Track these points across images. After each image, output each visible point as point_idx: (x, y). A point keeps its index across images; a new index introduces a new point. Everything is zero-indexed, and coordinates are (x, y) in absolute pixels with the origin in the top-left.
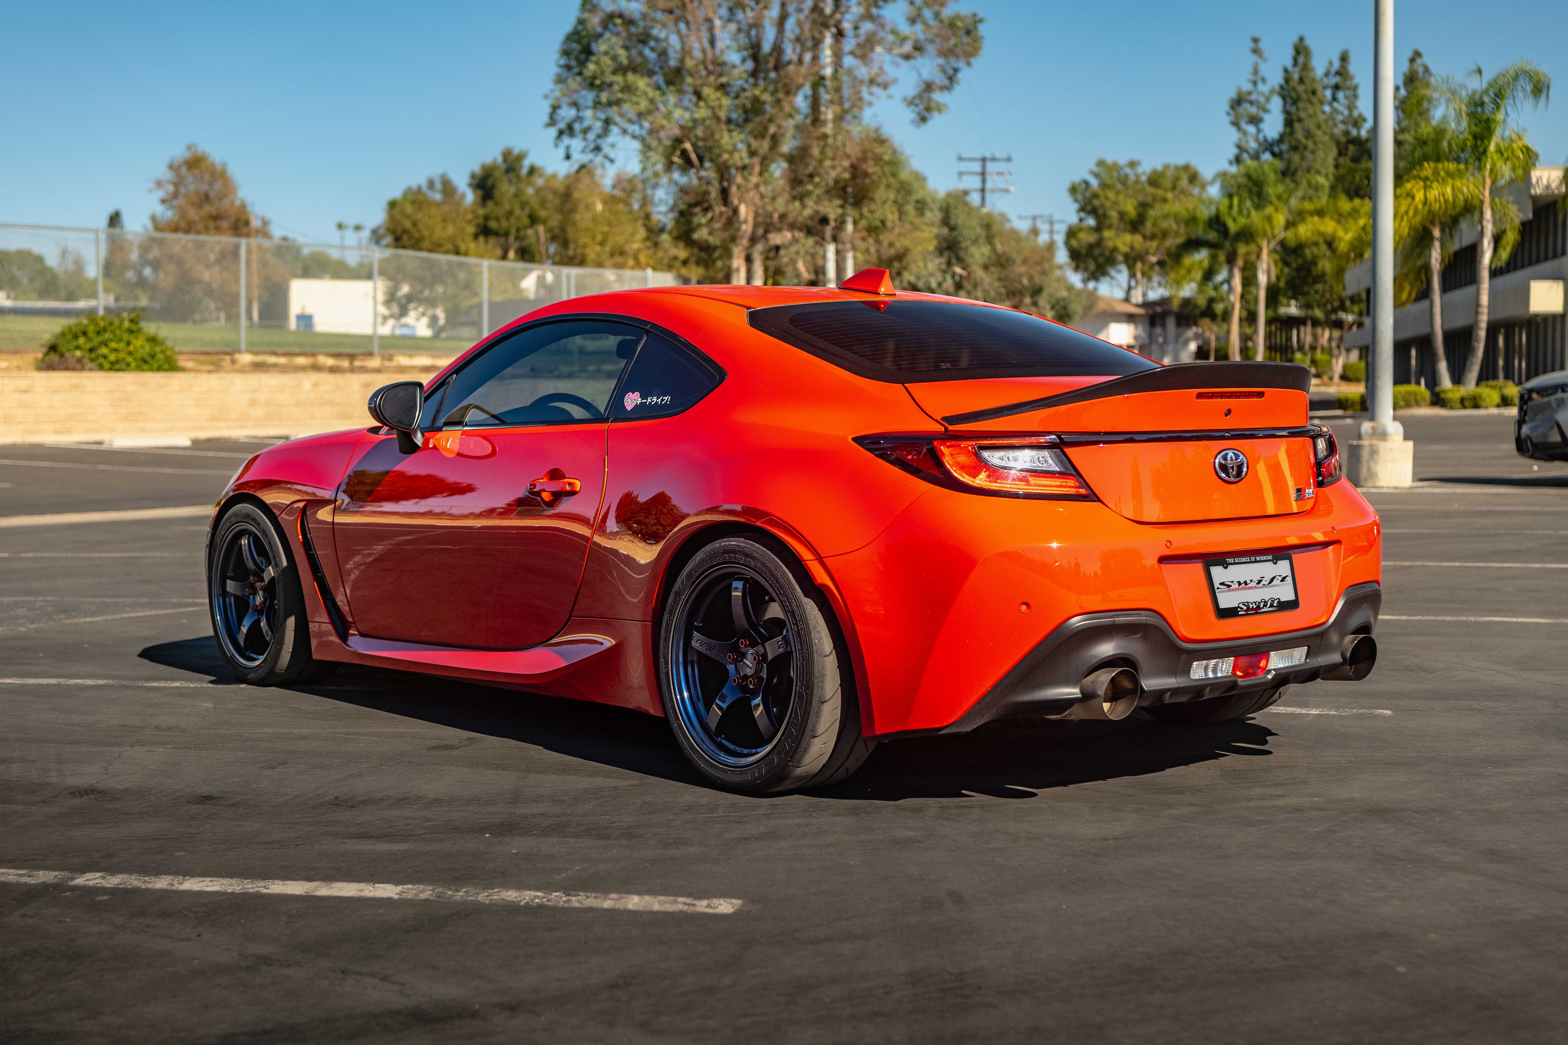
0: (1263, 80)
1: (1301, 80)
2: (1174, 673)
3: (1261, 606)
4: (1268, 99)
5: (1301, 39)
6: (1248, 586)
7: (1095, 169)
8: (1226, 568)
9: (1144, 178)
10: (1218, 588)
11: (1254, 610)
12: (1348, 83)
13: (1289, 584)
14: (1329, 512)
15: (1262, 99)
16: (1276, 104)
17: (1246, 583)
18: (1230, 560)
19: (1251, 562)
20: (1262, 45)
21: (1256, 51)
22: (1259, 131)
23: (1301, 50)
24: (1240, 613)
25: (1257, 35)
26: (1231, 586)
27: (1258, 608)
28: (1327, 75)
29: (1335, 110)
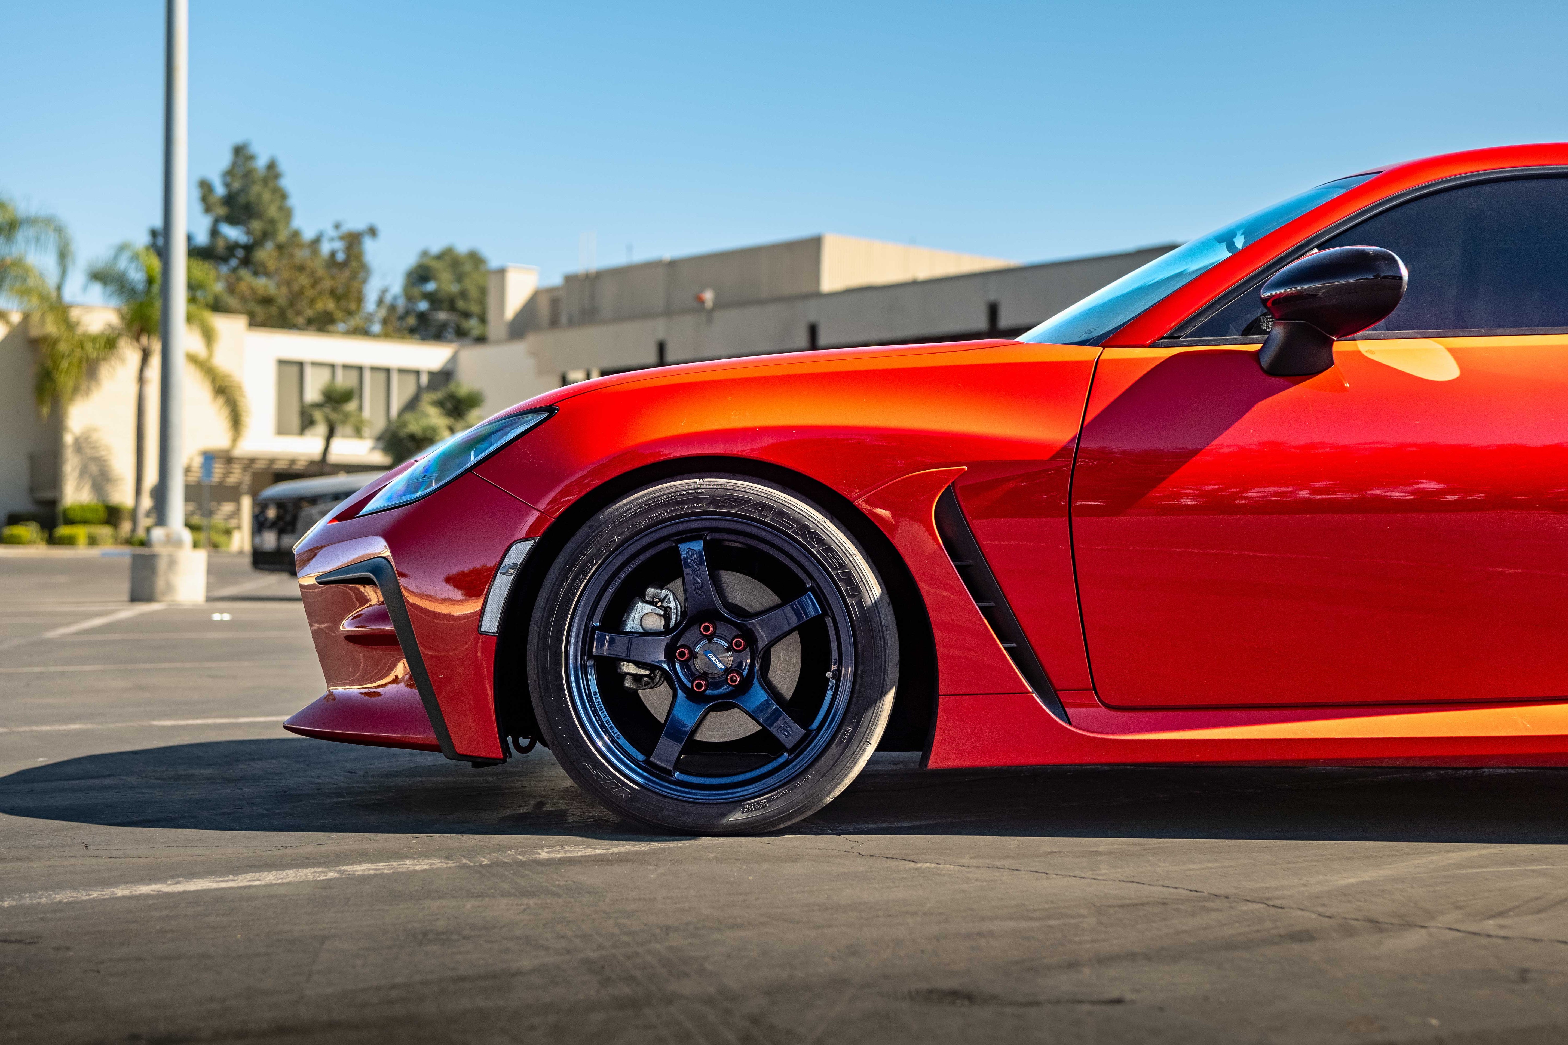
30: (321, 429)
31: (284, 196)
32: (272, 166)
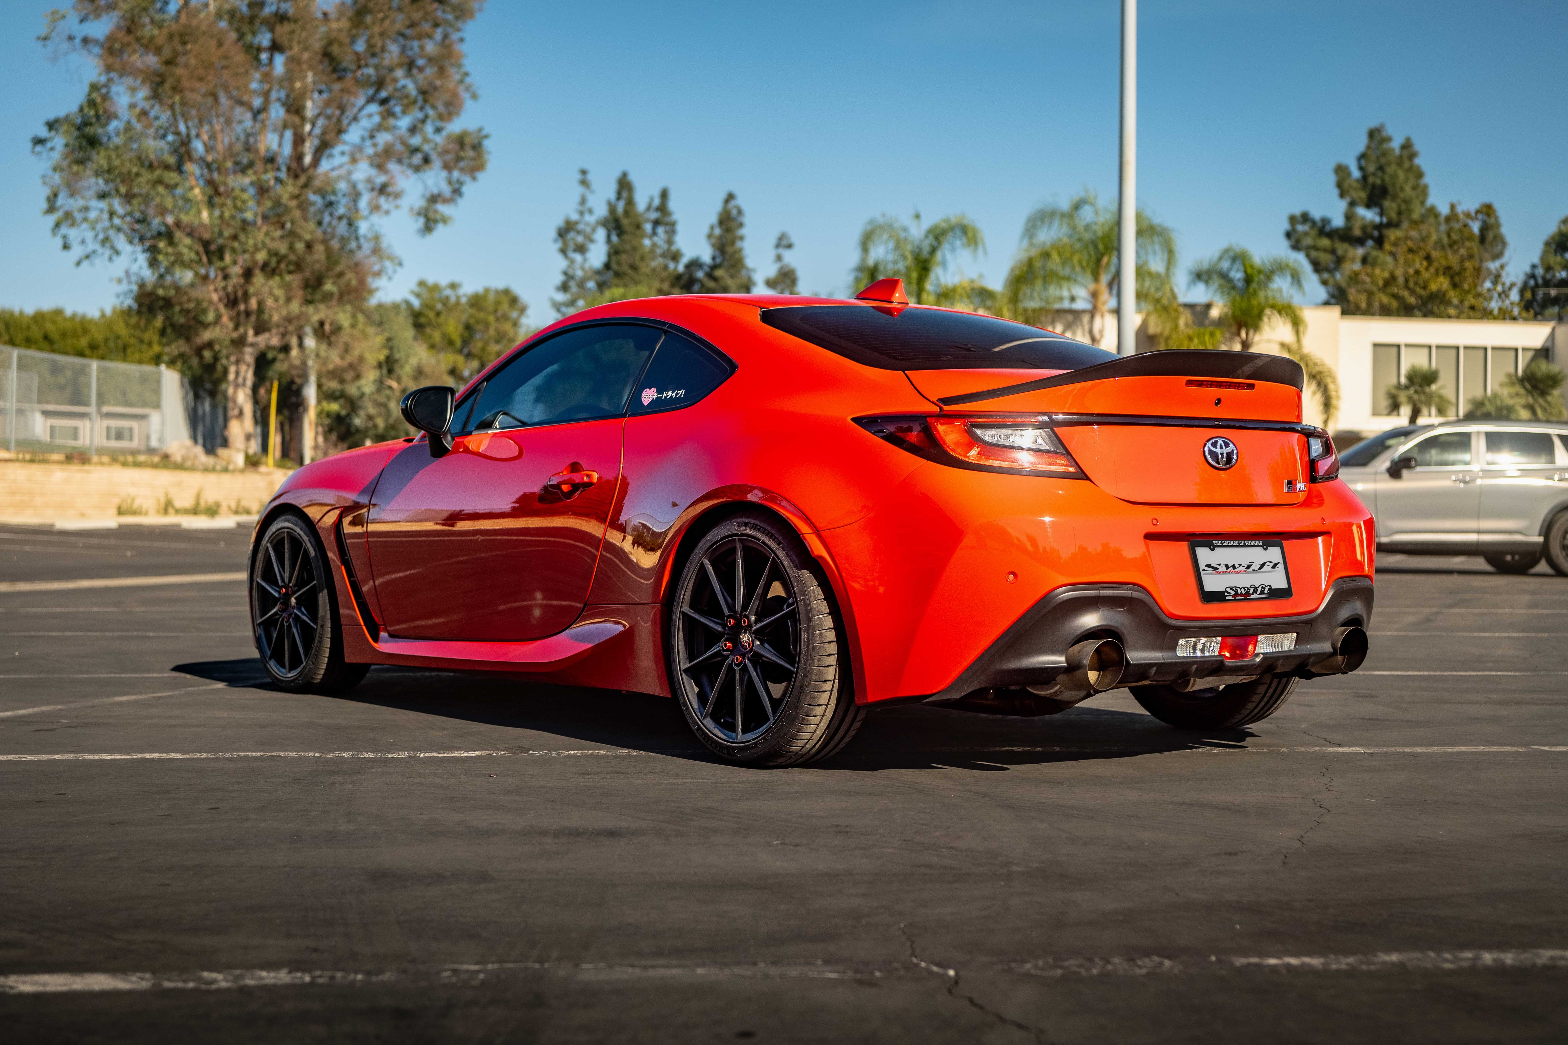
0: (591, 211)
1: (627, 213)
2: (1160, 648)
3: (1251, 592)
4: (594, 230)
5: (625, 175)
6: (1236, 570)
7: (417, 289)
8: (1213, 550)
9: (464, 300)
10: (1204, 570)
11: (1244, 596)
12: (667, 219)
13: (1279, 572)
14: (1321, 503)
15: (588, 230)
16: (601, 234)
17: (1234, 566)
18: (1218, 543)
19: (1239, 546)
20: (590, 177)
21: (584, 183)
22: (585, 260)
23: (624, 185)
24: (1227, 598)
25: (585, 166)
26: (1218, 569)
27: (1247, 593)
28: (648, 208)
29: (654, 245)
30: (1406, 411)
31: (1420, 175)
32: (1407, 146)
